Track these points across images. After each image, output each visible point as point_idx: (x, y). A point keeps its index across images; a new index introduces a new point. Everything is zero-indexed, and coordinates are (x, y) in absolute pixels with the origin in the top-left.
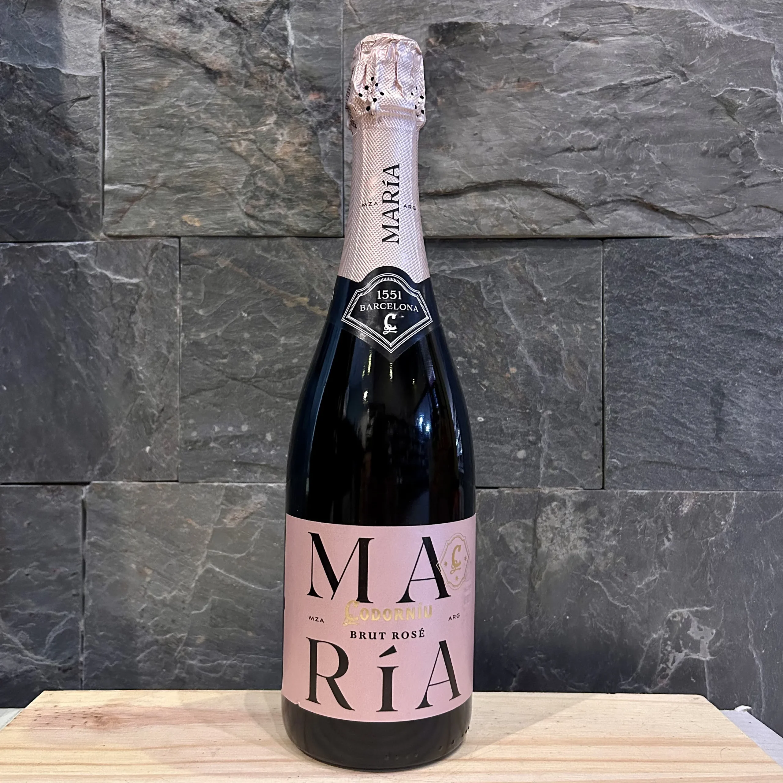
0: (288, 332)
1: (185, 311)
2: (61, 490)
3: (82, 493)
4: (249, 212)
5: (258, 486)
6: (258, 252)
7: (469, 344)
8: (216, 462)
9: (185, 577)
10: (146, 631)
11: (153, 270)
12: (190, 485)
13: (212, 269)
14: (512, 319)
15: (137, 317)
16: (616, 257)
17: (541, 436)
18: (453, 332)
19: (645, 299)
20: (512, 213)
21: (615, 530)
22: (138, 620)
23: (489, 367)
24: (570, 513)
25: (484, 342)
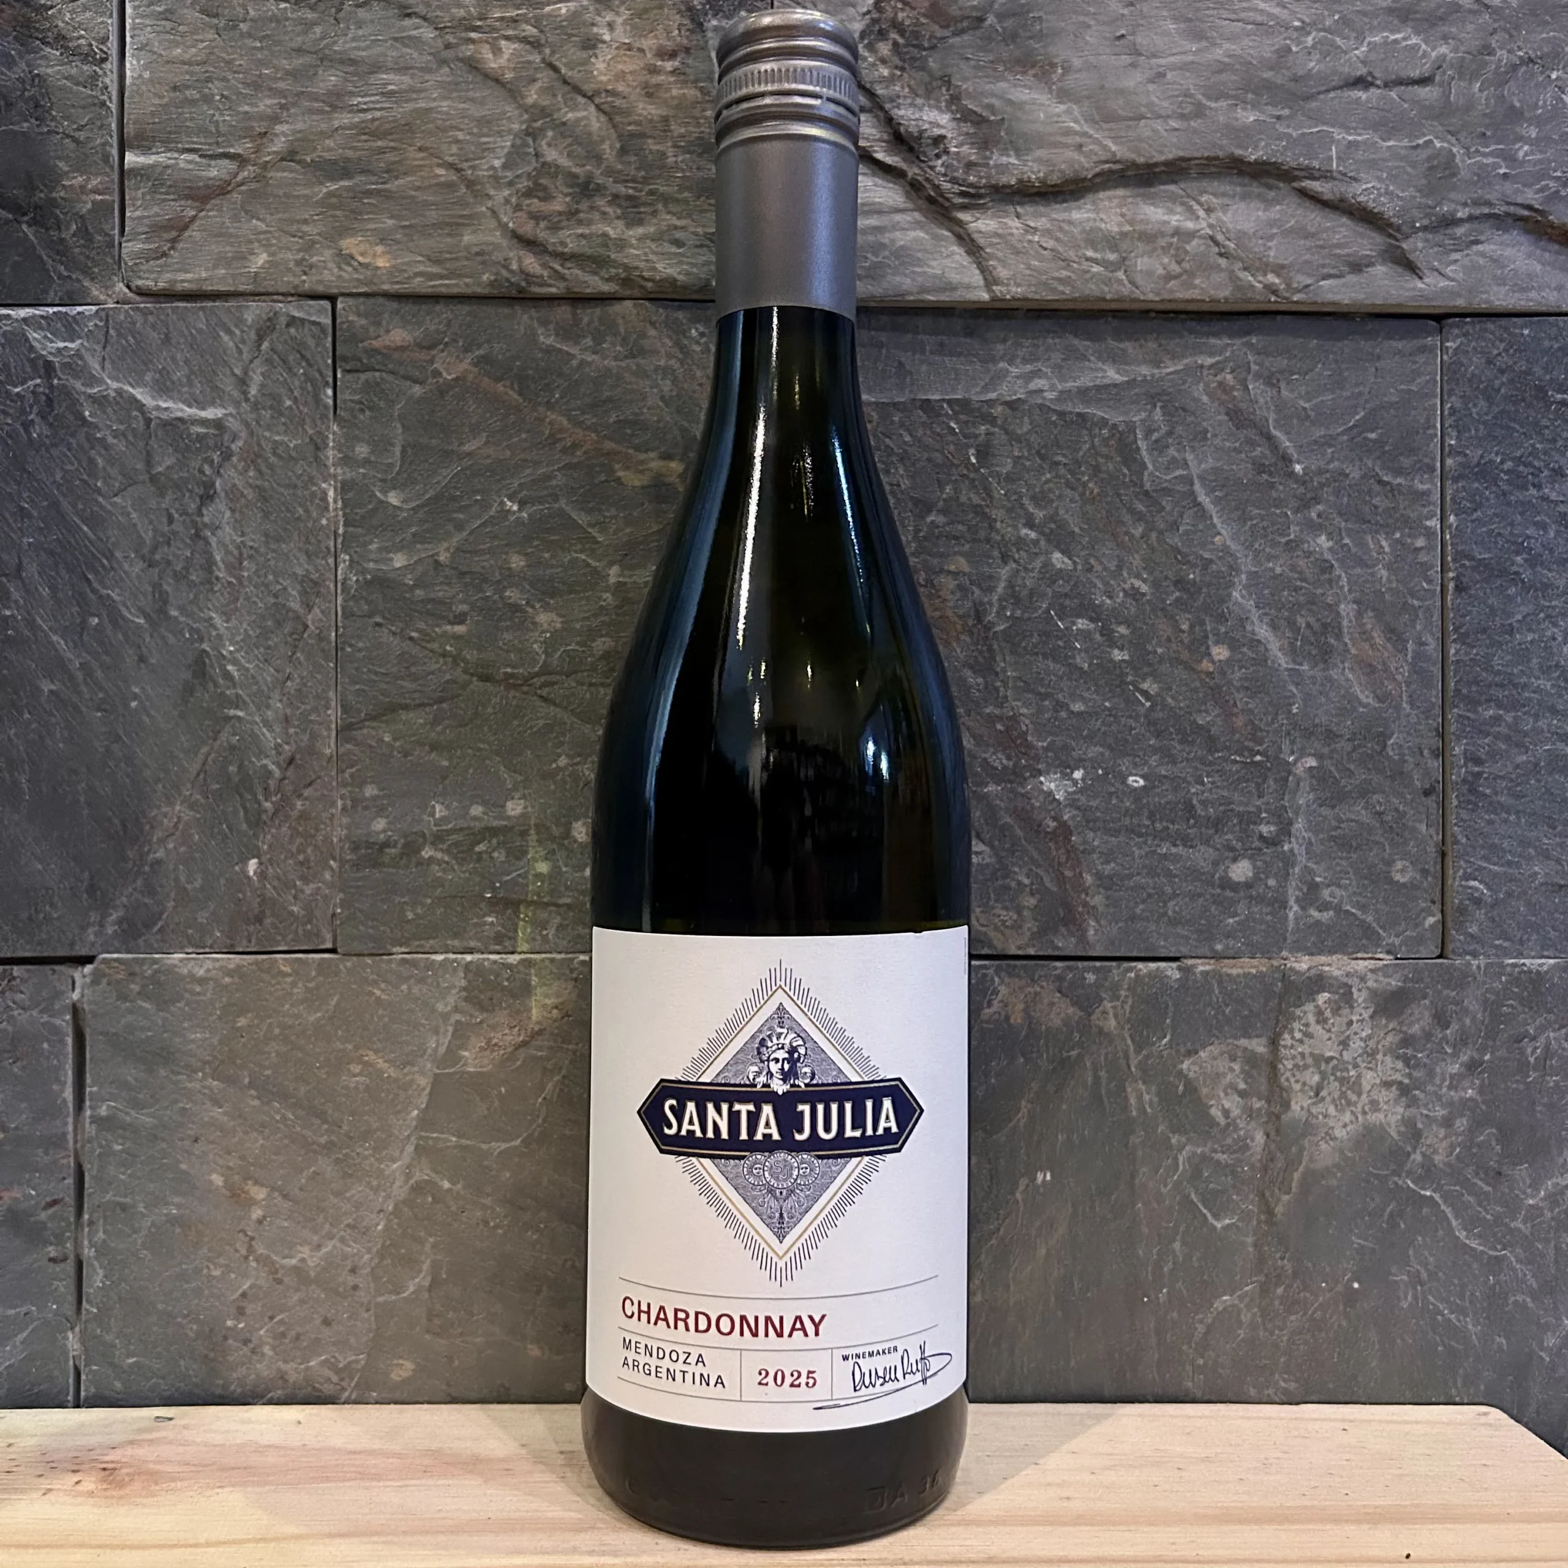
0: (627, 555)
1: (350, 495)
2: (14, 978)
3: (73, 990)
4: (520, 231)
5: (552, 960)
6: (547, 339)
7: (1107, 584)
8: (438, 898)
9: (358, 1206)
10: (253, 1351)
11: (262, 386)
12: (369, 960)
13: (421, 383)
14: (1215, 520)
15: (220, 511)
16: (1475, 364)
17: (1290, 823)
18: (1063, 552)
19: (1546, 473)
20: (1217, 244)
21: (1472, 1058)
22: (229, 1323)
23: (1159, 645)
24: (1362, 1021)
25: (1144, 581)
